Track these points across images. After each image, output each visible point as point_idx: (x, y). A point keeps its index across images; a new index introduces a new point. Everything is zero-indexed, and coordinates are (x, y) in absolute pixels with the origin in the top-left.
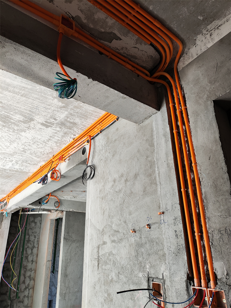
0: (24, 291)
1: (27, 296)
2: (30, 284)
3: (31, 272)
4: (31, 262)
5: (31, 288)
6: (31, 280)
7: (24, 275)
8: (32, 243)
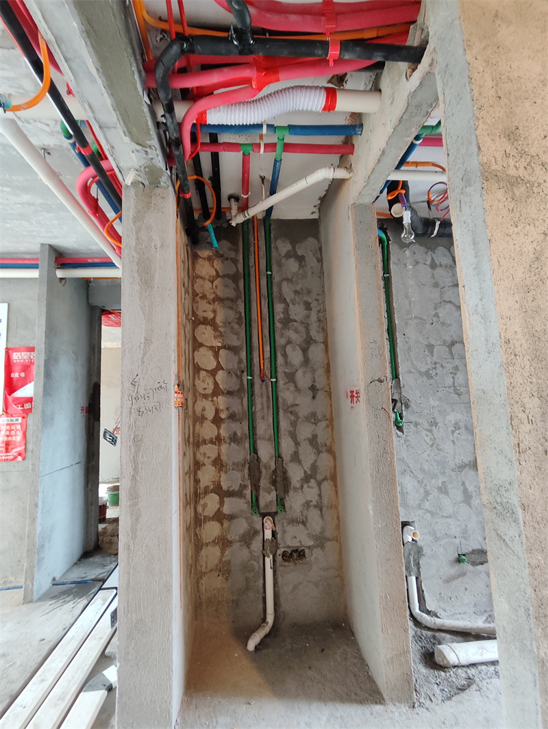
0: (302, 487)
1: (314, 503)
2: (318, 463)
3: (316, 424)
4: (310, 393)
5: (325, 479)
6: (319, 452)
7: (293, 436)
8: (302, 329)
